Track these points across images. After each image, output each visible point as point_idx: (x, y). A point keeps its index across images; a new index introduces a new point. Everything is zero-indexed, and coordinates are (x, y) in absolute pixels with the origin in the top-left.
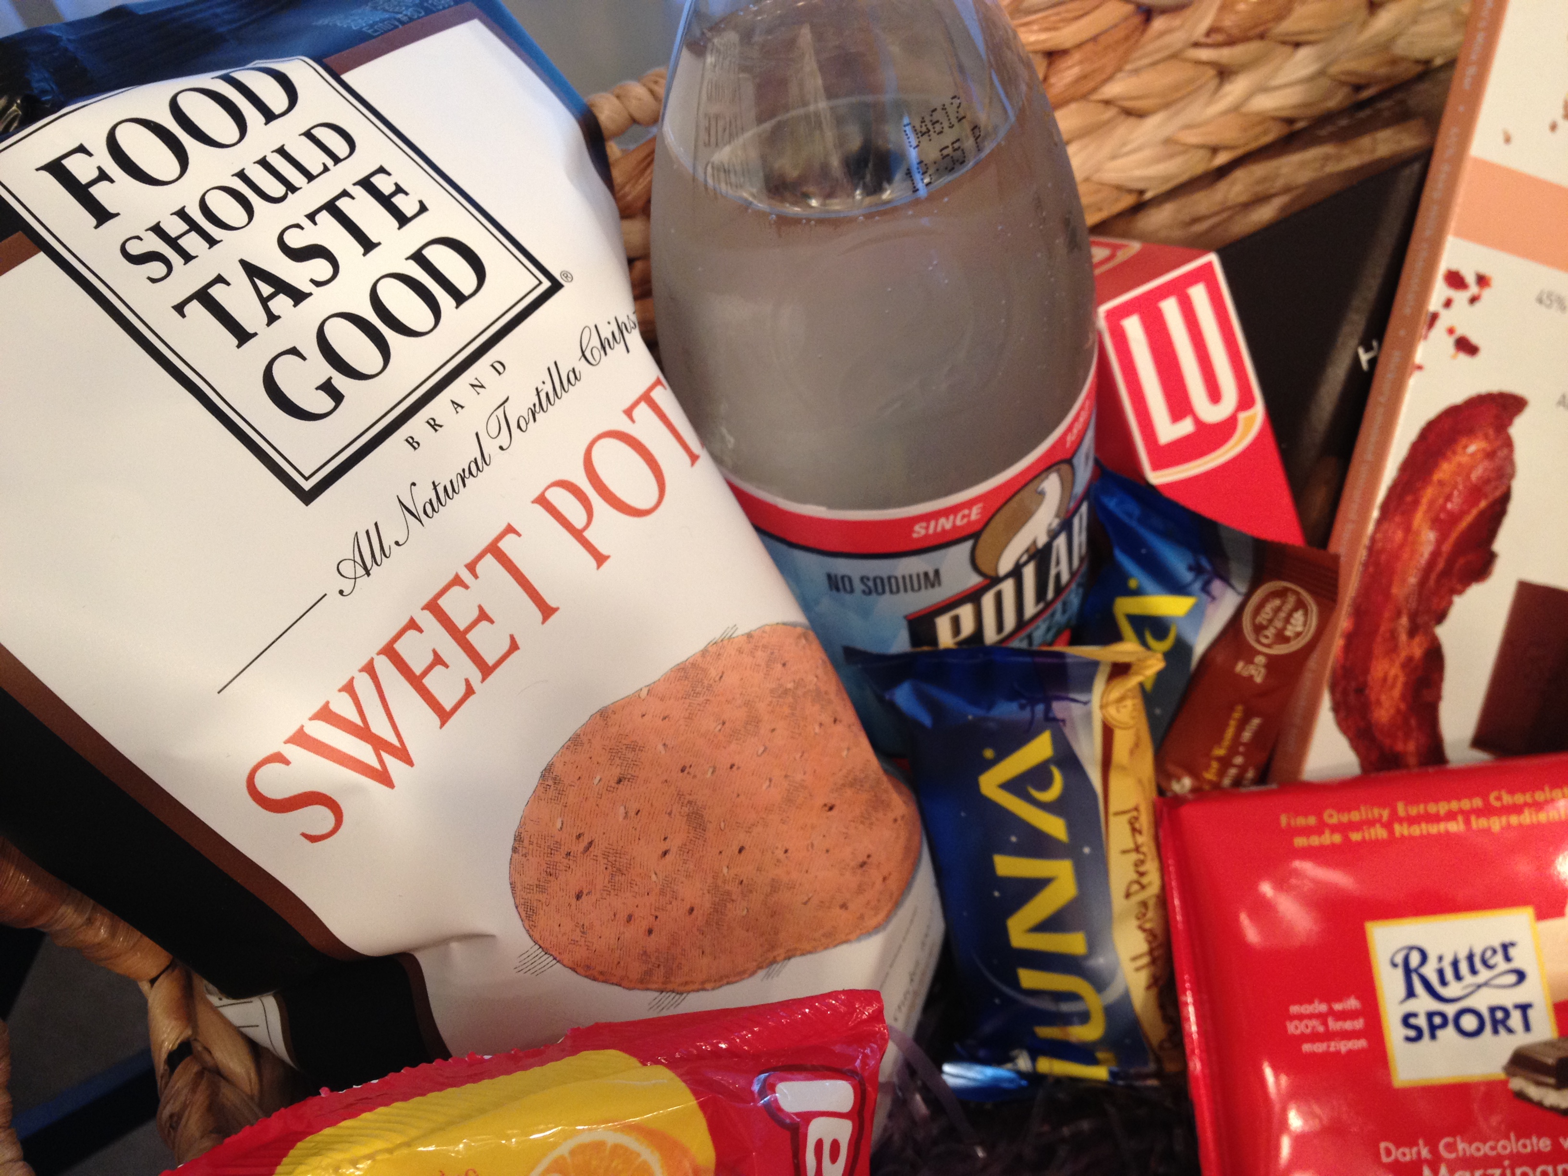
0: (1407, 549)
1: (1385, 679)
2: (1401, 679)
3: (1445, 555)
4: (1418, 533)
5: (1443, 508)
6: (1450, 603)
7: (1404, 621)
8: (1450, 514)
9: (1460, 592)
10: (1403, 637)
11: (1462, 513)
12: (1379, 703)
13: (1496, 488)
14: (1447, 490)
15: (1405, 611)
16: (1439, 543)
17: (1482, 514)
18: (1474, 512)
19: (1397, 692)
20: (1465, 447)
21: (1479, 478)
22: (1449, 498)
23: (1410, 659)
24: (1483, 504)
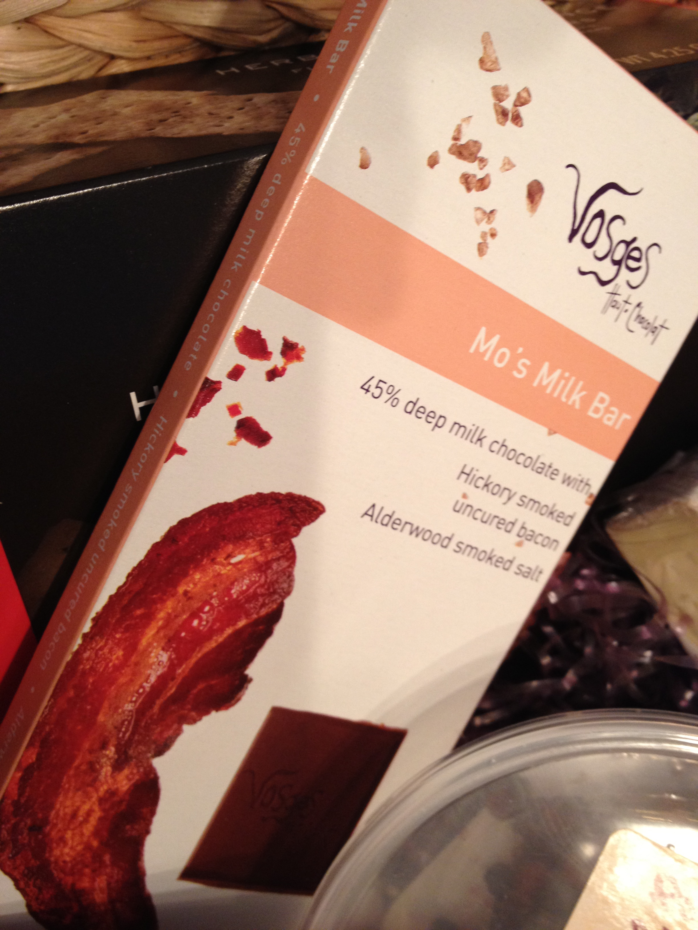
0: (127, 671)
1: (74, 815)
2: (97, 814)
3: (179, 680)
4: (146, 653)
5: (186, 625)
6: (178, 732)
7: (111, 751)
8: (195, 631)
9: (193, 721)
10: (107, 770)
11: (211, 633)
12: (62, 840)
13: (263, 605)
14: (196, 605)
15: (113, 741)
16: (172, 666)
17: (238, 633)
18: (229, 631)
19: (88, 829)
20: (229, 556)
21: (242, 592)
22: (195, 615)
23: (112, 793)
24: (242, 623)
